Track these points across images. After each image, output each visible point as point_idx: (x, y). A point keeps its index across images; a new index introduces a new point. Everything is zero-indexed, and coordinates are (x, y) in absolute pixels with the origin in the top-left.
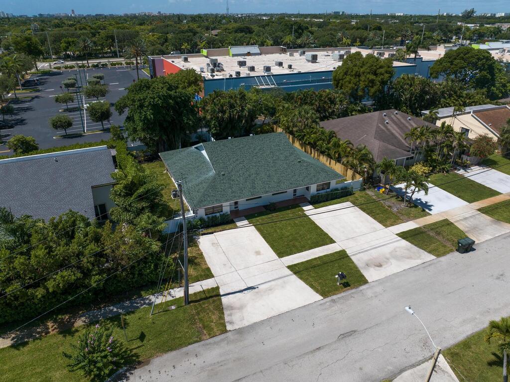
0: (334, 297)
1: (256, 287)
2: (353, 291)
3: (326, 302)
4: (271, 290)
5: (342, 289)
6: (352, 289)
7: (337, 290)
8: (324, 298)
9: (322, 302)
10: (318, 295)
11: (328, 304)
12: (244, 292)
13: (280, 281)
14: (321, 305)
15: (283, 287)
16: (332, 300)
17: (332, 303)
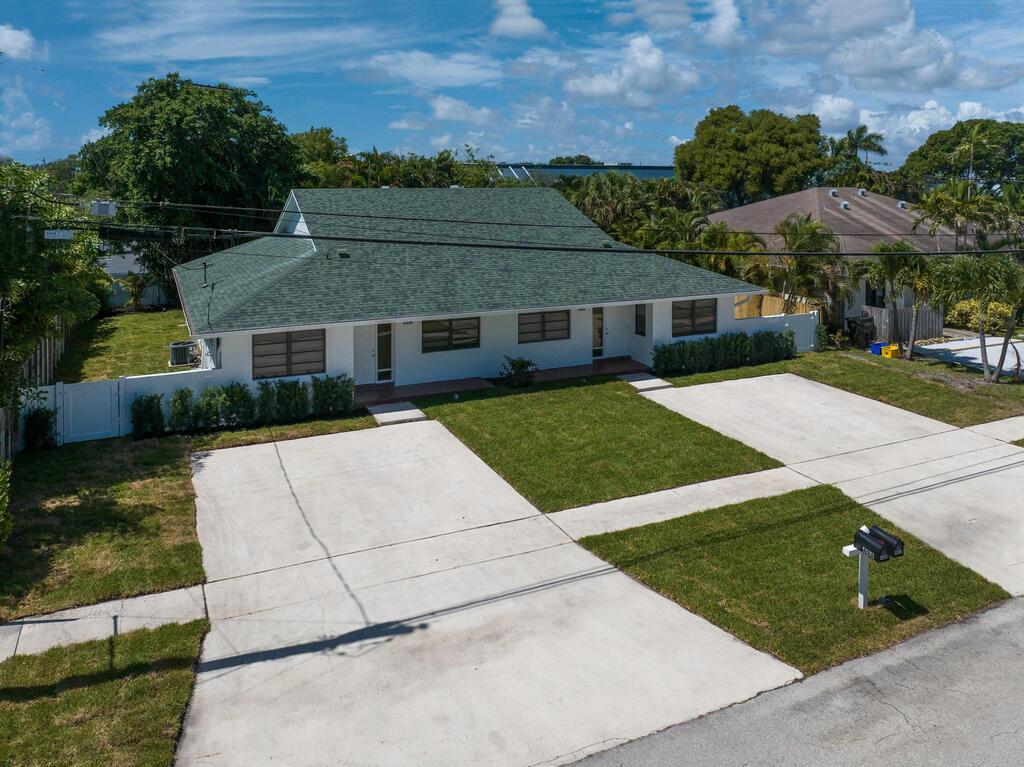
0: (866, 667)
1: (415, 624)
2: (955, 633)
3: (828, 695)
4: (495, 637)
5: (889, 625)
6: (943, 624)
7: (864, 634)
8: (809, 672)
9: (803, 693)
10: (765, 657)
11: (838, 702)
12: (341, 648)
13: (549, 596)
14: (799, 708)
15: (561, 623)
16: (857, 681)
17: (863, 700)
